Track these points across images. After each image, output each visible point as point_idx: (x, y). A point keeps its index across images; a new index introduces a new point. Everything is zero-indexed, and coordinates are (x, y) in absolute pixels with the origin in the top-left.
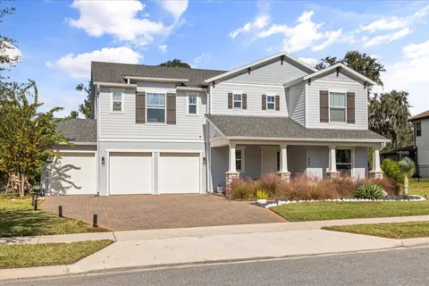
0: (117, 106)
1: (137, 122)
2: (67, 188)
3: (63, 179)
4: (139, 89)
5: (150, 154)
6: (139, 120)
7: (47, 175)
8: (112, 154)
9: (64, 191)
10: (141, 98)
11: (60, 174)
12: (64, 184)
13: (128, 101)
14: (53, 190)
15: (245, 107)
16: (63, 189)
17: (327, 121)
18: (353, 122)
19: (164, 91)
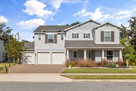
0: (40, 39)
1: (45, 43)
2: (28, 62)
3: (27, 60)
4: (46, 33)
5: (49, 53)
6: (46, 43)
7: (22, 58)
8: (38, 53)
9: (27, 63)
10: (46, 36)
11: (26, 58)
12: (27, 61)
13: (43, 37)
14: (24, 63)
15: (78, 38)
16: (27, 62)
17: (103, 41)
18: (114, 41)
19: (53, 34)
